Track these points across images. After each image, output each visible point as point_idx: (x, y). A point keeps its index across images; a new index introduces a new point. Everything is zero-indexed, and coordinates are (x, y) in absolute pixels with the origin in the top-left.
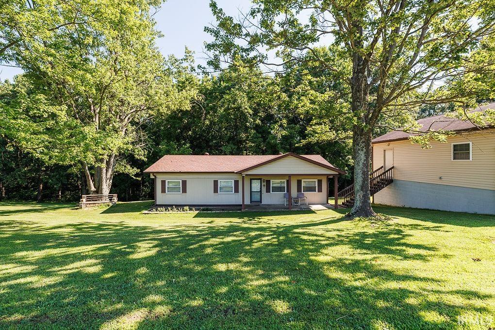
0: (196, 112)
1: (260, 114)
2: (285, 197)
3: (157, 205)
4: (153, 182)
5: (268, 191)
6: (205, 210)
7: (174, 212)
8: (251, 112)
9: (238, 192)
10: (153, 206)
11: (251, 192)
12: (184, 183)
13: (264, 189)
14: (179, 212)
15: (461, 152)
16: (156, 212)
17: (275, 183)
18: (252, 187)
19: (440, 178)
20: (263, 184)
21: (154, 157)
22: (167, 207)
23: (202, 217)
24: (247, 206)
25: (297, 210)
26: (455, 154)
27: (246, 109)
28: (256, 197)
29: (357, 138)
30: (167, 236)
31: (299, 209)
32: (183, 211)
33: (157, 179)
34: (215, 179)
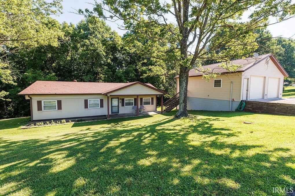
2: (133, 109)
3: (33, 121)
4: (29, 103)
5: (123, 105)
6: (79, 121)
7: (52, 125)
8: (105, 54)
9: (103, 107)
10: (30, 121)
11: (112, 106)
12: (59, 102)
13: (120, 104)
14: (57, 124)
15: (217, 83)
16: (35, 126)
17: (126, 100)
18: (113, 103)
19: (208, 96)
20: (119, 101)
22: (44, 121)
23: (79, 126)
24: (110, 116)
26: (215, 84)
27: (101, 51)
28: (115, 110)
31: (143, 115)
32: (61, 123)
33: (32, 100)
34: (86, 99)
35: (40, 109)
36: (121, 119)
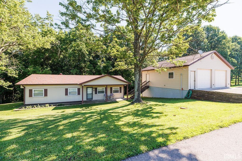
0: (54, 50)
1: (92, 55)
2: (104, 96)
3: (25, 105)
4: (23, 91)
5: (96, 93)
6: (59, 105)
7: (38, 108)
8: (87, 53)
9: (79, 95)
10: (23, 105)
11: (87, 94)
12: (46, 91)
13: (94, 92)
14: (42, 108)
15: (171, 75)
16: (25, 109)
17: (99, 89)
18: (88, 91)
19: (165, 85)
20: (93, 90)
21: (23, 75)
22: (33, 105)
23: (58, 109)
24: (85, 101)
25: (110, 102)
26: (169, 76)
27: (85, 51)
28: (90, 97)
29: (136, 69)
30: (32, 123)
31: (111, 101)
32: (45, 107)
33: (26, 89)
34: (66, 88)
35: (31, 95)
36: (92, 104)
